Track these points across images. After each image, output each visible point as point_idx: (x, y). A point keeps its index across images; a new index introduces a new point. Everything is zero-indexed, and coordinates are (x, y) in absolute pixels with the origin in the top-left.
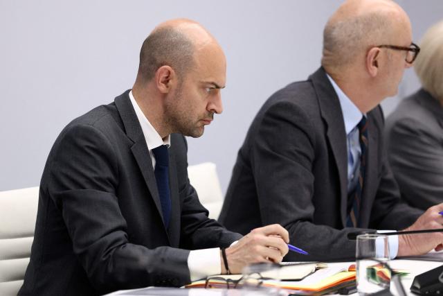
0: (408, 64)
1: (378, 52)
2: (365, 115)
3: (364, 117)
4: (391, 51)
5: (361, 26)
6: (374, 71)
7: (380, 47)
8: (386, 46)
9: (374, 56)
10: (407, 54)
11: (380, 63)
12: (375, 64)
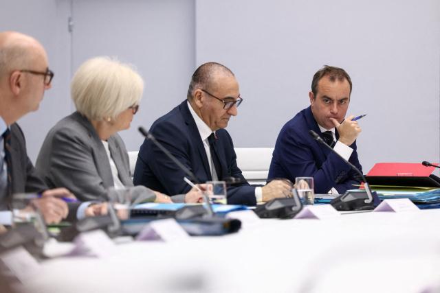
0: (46, 87)
1: (19, 76)
2: (9, 128)
3: (8, 129)
4: (30, 75)
5: (5, 55)
6: (18, 90)
7: (21, 71)
8: (26, 71)
9: (16, 78)
10: (45, 79)
11: (22, 84)
12: (18, 85)
